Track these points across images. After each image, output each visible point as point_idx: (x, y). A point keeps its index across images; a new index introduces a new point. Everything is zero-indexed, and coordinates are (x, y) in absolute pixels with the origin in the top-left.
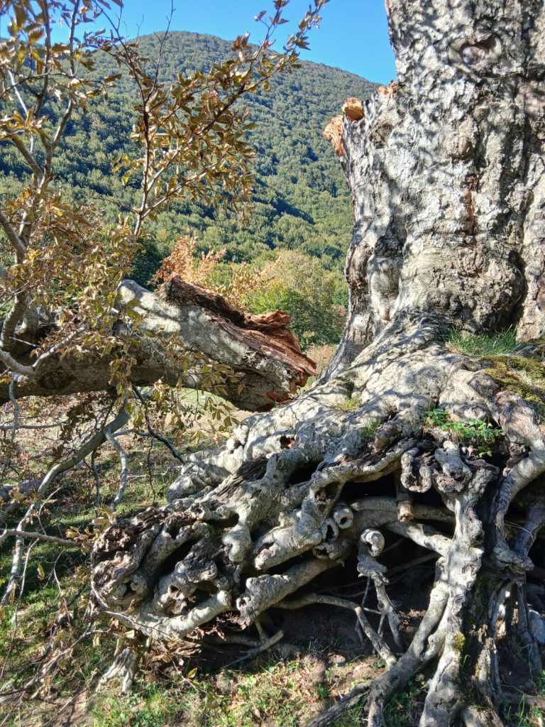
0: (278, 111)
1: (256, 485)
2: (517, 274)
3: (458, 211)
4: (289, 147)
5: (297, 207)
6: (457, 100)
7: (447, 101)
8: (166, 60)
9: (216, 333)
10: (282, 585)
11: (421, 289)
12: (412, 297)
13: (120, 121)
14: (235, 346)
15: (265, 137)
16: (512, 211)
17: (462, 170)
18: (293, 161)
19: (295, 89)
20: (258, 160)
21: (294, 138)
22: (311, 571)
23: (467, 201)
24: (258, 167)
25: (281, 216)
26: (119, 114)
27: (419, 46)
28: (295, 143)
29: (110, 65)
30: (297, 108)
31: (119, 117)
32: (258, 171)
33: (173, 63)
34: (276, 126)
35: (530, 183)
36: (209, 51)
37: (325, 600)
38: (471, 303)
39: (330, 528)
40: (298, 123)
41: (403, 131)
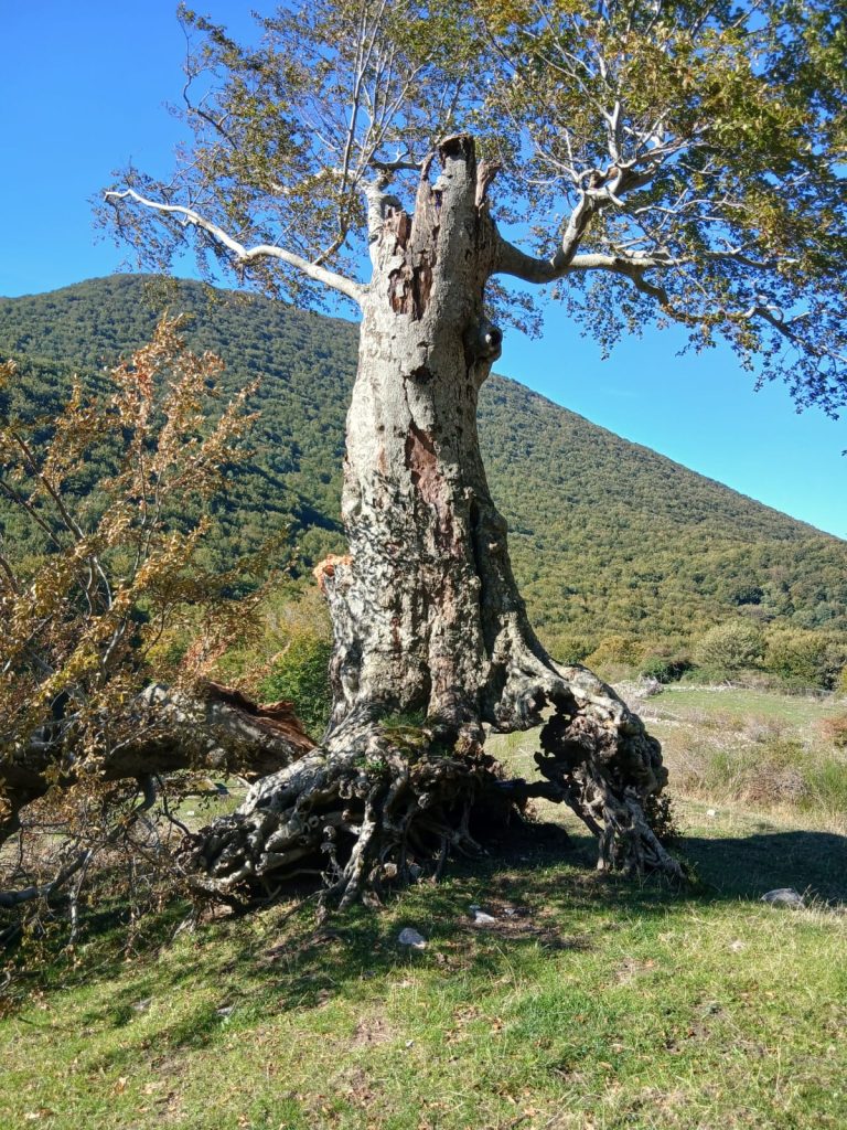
0: (298, 384)
1: (265, 809)
2: (425, 676)
3: (389, 638)
4: (317, 434)
5: (331, 516)
6: (384, 575)
7: (379, 574)
8: (129, 312)
9: (235, 721)
10: (280, 858)
11: (369, 686)
12: (364, 693)
13: (57, 399)
14: (250, 730)
15: (279, 419)
16: (420, 638)
17: (389, 615)
18: (323, 452)
19: (321, 355)
20: (272, 451)
21: (323, 421)
22: (297, 854)
23: (394, 633)
24: (271, 462)
25: (307, 530)
26: (55, 388)
27: (362, 541)
28: (324, 429)
29: (43, 318)
30: (326, 381)
31: (56, 392)
32: (271, 467)
33: (140, 317)
34: (296, 405)
35: (430, 622)
36: (194, 302)
37: (305, 871)
38: (397, 695)
39: (306, 828)
40: (329, 400)
41: (356, 588)
